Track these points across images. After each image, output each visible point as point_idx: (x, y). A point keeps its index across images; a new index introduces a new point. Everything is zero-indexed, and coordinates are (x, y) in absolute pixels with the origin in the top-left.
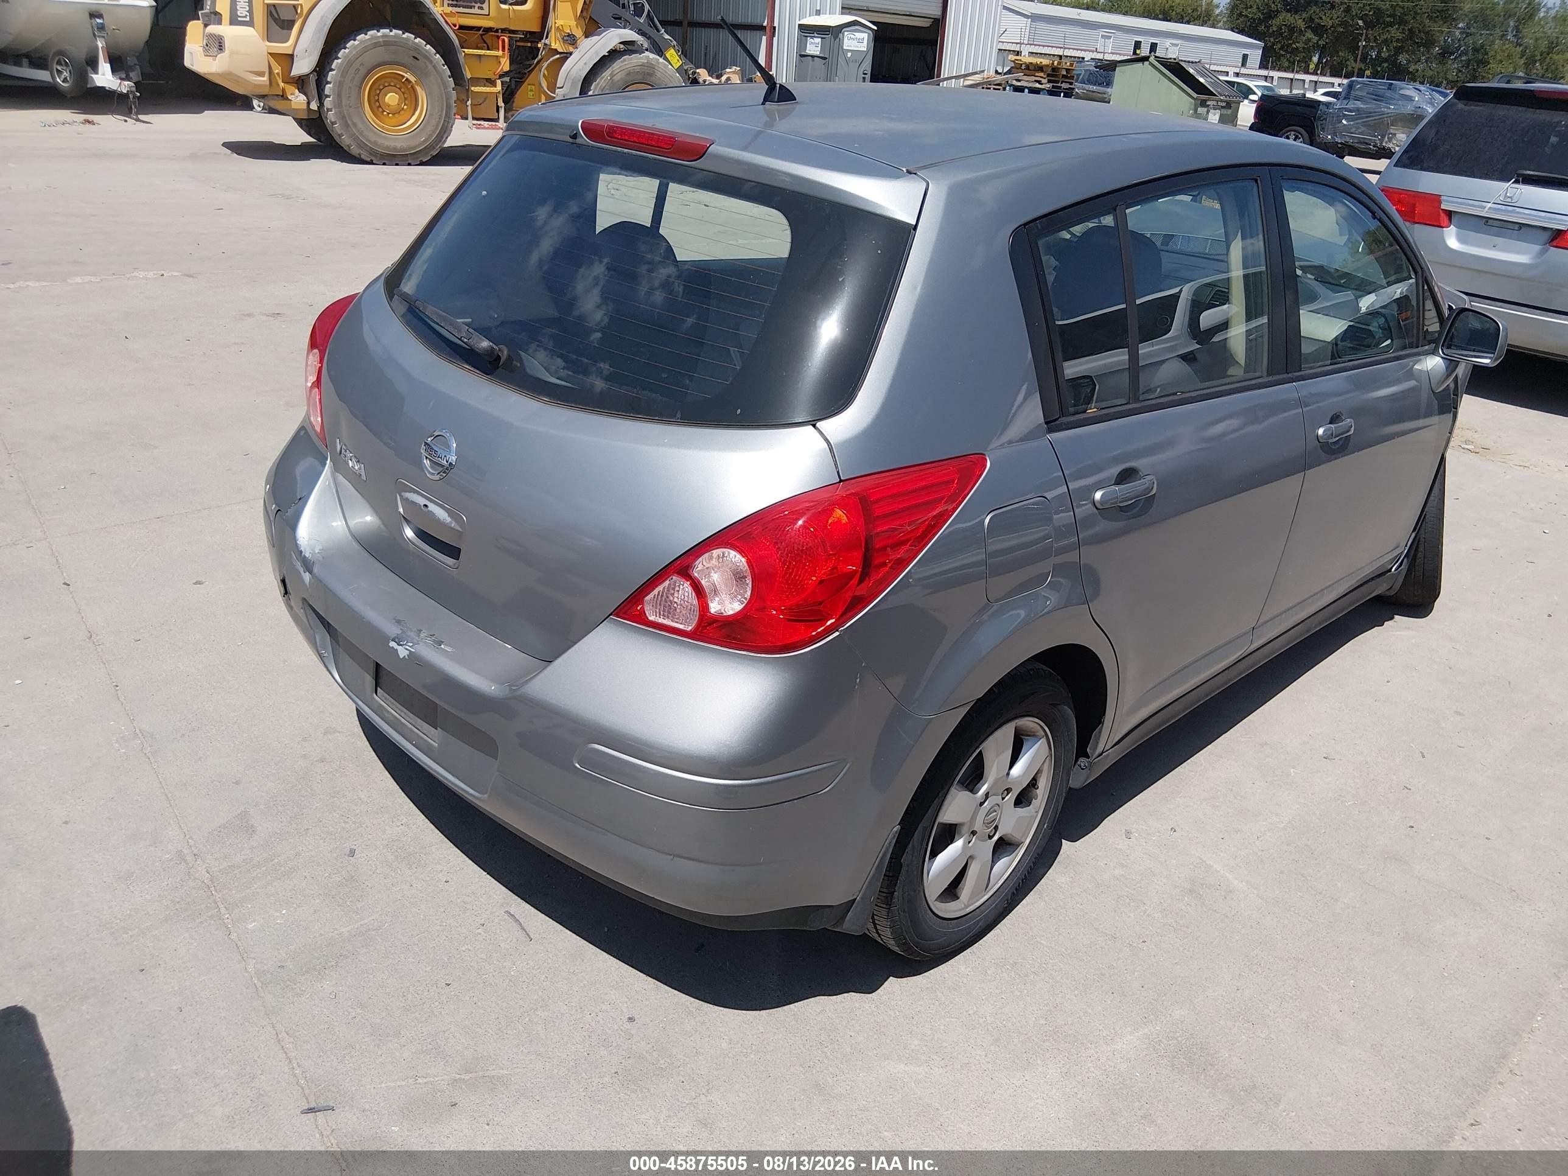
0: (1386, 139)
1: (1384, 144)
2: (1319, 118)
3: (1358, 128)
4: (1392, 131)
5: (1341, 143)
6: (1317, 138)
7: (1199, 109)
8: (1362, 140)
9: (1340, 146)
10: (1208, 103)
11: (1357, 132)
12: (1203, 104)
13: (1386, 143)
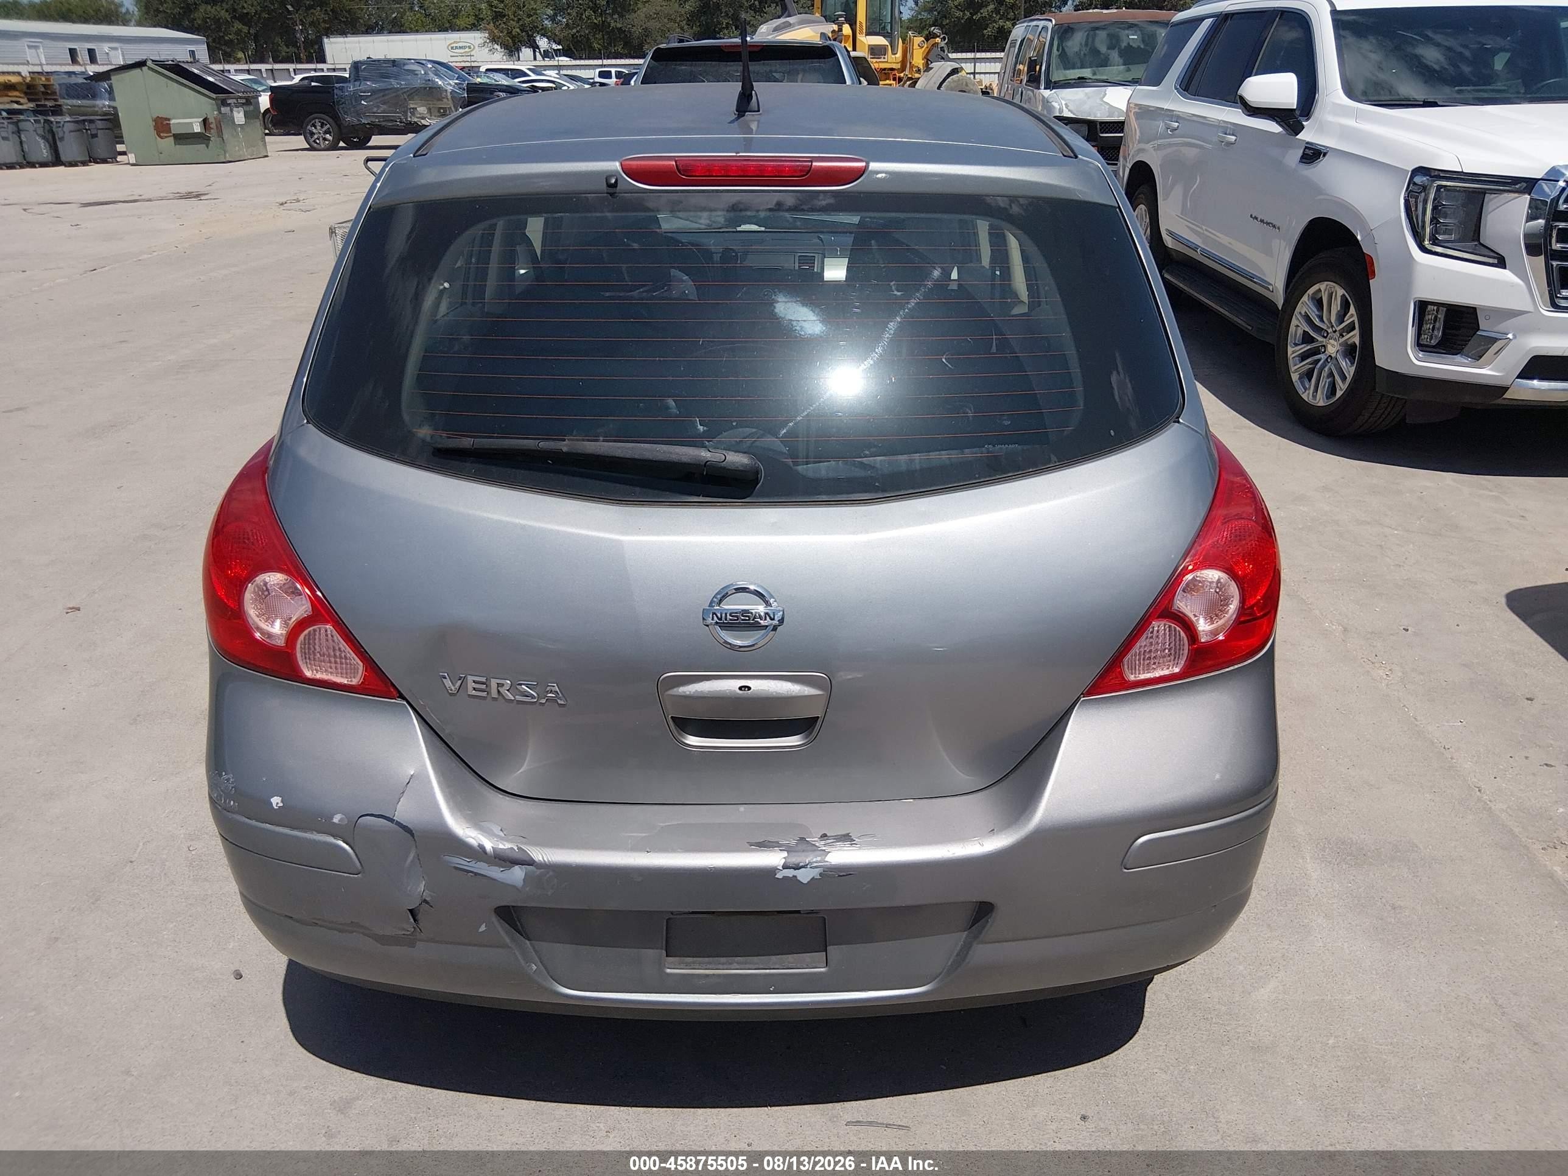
0: (409, 114)
1: (409, 119)
2: (338, 102)
3: (378, 107)
4: (412, 106)
5: (368, 124)
6: (344, 122)
7: (222, 109)
8: (387, 119)
9: (368, 126)
10: (229, 101)
11: (379, 111)
12: (224, 103)
13: (411, 117)
